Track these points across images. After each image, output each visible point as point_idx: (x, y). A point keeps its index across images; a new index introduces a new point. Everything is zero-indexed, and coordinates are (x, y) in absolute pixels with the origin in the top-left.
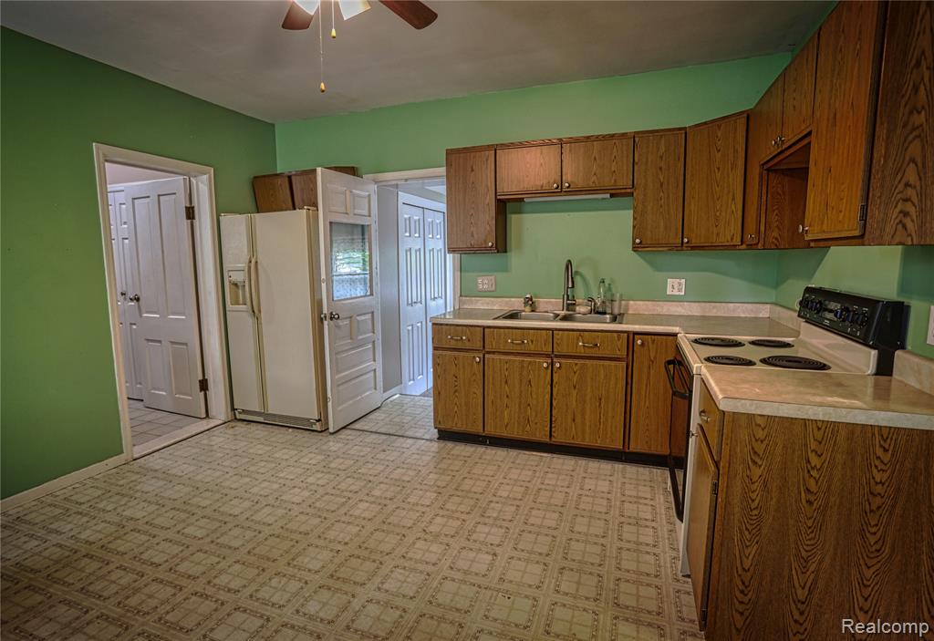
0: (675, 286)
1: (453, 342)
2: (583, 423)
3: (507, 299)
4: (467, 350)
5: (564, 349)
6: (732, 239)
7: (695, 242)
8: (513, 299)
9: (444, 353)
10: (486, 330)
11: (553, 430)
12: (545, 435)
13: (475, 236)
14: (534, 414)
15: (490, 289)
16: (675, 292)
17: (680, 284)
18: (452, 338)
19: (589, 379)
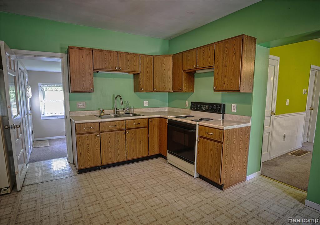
0: (146, 103)
1: (86, 130)
2: (136, 151)
3: (92, 111)
4: (92, 133)
5: (129, 127)
6: (169, 89)
7: (158, 90)
8: (94, 111)
9: (82, 135)
10: (100, 123)
11: (127, 156)
12: (124, 158)
13: (85, 85)
14: (120, 152)
15: (84, 107)
16: (146, 105)
17: (147, 102)
18: (86, 129)
19: (137, 135)
